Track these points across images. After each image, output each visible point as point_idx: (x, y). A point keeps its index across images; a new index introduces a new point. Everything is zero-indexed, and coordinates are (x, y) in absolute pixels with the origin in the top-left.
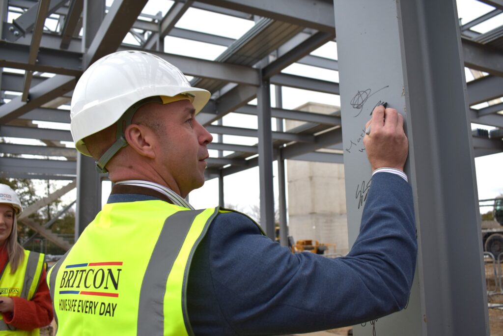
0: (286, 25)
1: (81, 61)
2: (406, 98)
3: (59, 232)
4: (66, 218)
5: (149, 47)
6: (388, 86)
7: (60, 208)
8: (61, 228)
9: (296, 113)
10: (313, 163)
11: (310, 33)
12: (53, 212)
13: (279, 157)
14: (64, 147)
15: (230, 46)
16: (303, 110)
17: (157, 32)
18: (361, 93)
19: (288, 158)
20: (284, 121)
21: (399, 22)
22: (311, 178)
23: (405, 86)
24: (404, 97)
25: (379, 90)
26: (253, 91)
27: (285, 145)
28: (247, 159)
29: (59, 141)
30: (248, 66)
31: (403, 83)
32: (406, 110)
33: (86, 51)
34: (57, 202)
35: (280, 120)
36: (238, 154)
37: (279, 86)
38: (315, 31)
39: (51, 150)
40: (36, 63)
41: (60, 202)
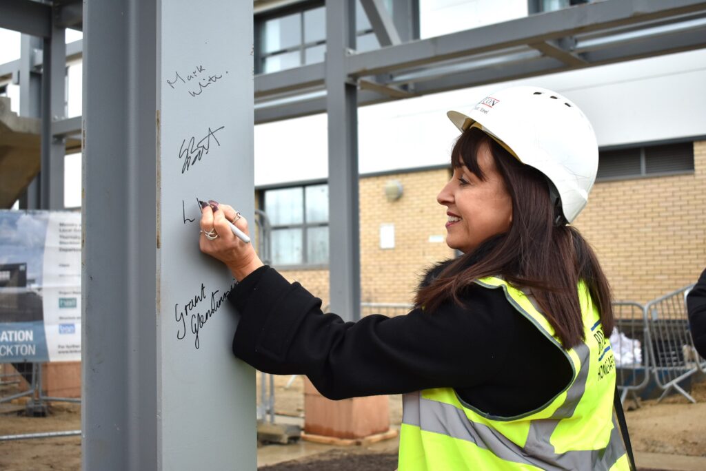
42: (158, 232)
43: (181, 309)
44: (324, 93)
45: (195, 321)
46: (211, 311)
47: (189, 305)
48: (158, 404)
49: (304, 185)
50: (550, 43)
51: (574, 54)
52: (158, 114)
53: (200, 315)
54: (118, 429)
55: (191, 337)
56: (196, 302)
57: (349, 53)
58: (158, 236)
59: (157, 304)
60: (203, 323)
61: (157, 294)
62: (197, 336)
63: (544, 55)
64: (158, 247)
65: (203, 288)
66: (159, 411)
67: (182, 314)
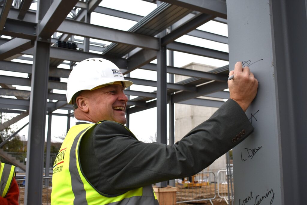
0: (180, 8)
1: (35, 29)
2: (274, 68)
3: (8, 151)
4: (13, 140)
5: (79, 19)
6: (262, 59)
7: (9, 133)
8: (10, 148)
9: (183, 71)
10: (194, 106)
11: (195, 14)
12: (4, 136)
13: (170, 102)
14: (15, 89)
15: (139, 21)
16: (187, 68)
17: (86, 9)
18: (244, 63)
19: (176, 103)
20: (174, 75)
21: (271, 18)
22: (192, 117)
23: (274, 59)
24: (273, 67)
25: (256, 62)
26: (154, 54)
27: (174, 93)
28: (147, 102)
29: (12, 85)
30: (151, 36)
31: (272, 58)
32: (274, 75)
33: (39, 22)
34: (7, 129)
35: (172, 74)
36: (141, 98)
37: (172, 50)
38: (198, 13)
39: (6, 91)
40: (4, 29)
41: (10, 128)
43: (242, 202)
47: (245, 200)
56: (248, 199)
65: (251, 193)
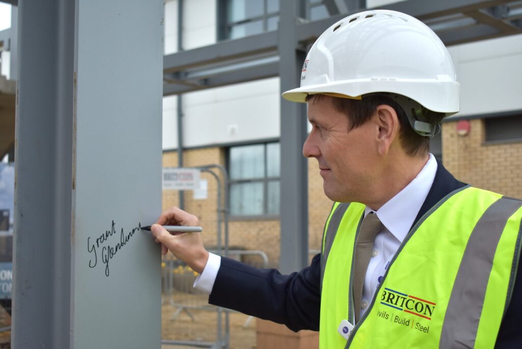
42: (74, 176)
43: (93, 242)
44: (276, 59)
45: (106, 252)
46: (120, 244)
47: (101, 238)
48: (71, 323)
49: (265, 142)
50: (483, 11)
51: (507, 22)
52: (75, 76)
53: (110, 248)
54: (43, 346)
55: (101, 266)
56: (107, 236)
57: (300, 22)
58: (74, 179)
59: (71, 237)
60: (113, 254)
61: (72, 228)
62: (107, 266)
63: (478, 23)
64: (74, 188)
65: (113, 224)
66: (71, 328)
67: (94, 246)
